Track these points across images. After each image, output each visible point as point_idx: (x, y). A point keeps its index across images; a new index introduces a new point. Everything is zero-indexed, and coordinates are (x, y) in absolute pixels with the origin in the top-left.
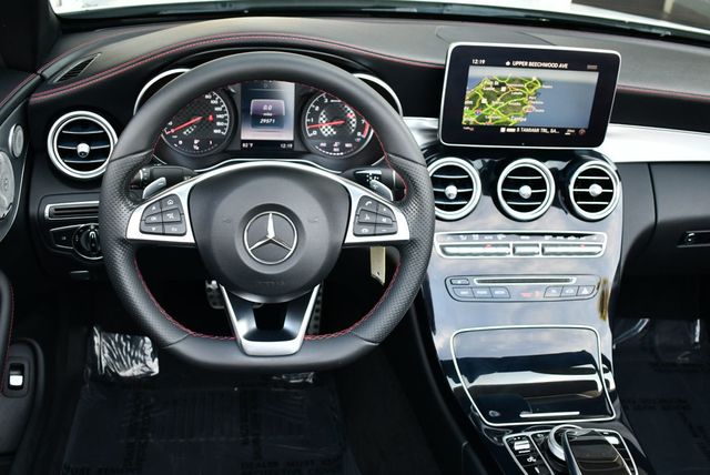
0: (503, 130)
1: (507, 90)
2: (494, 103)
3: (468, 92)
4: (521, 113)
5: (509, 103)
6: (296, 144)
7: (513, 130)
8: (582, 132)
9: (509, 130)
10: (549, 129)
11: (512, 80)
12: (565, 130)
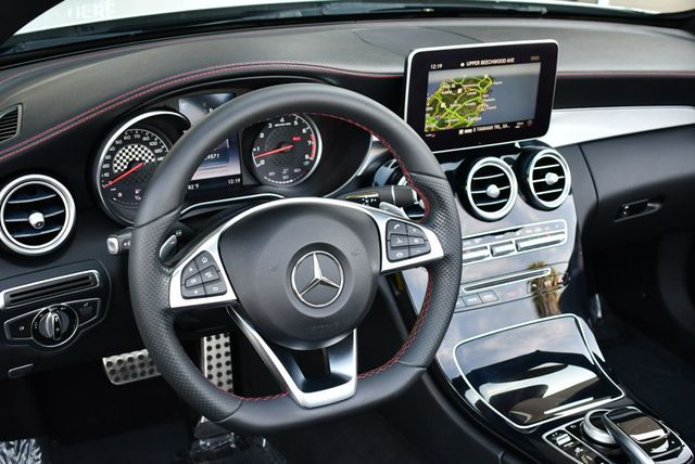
0: (461, 132)
1: (463, 91)
2: (452, 106)
3: (428, 99)
4: (476, 113)
5: (466, 104)
6: (244, 177)
7: (470, 131)
8: (530, 122)
9: (466, 131)
10: (501, 125)
11: (467, 81)
12: (515, 123)
